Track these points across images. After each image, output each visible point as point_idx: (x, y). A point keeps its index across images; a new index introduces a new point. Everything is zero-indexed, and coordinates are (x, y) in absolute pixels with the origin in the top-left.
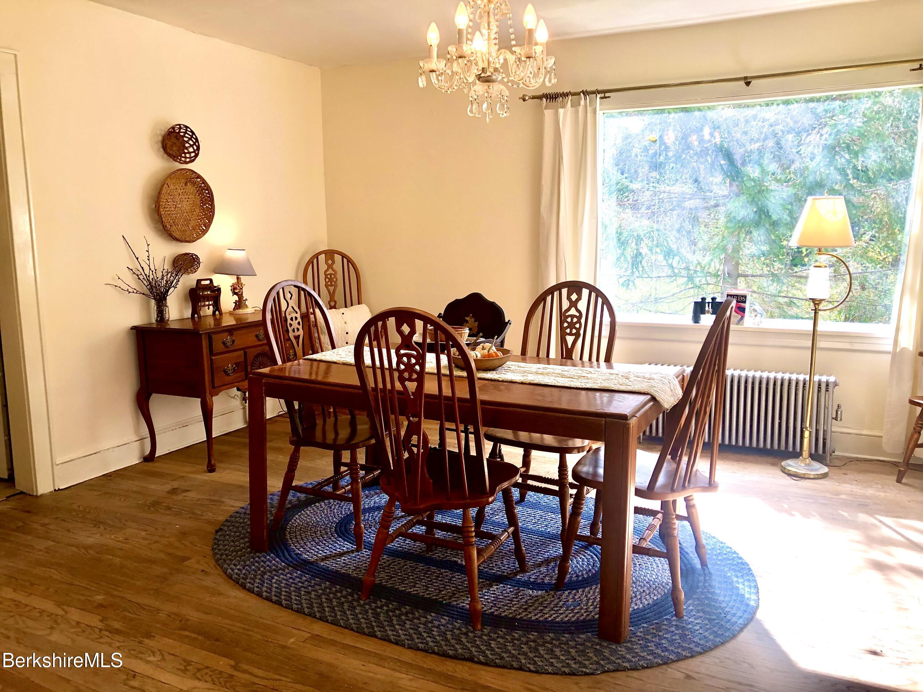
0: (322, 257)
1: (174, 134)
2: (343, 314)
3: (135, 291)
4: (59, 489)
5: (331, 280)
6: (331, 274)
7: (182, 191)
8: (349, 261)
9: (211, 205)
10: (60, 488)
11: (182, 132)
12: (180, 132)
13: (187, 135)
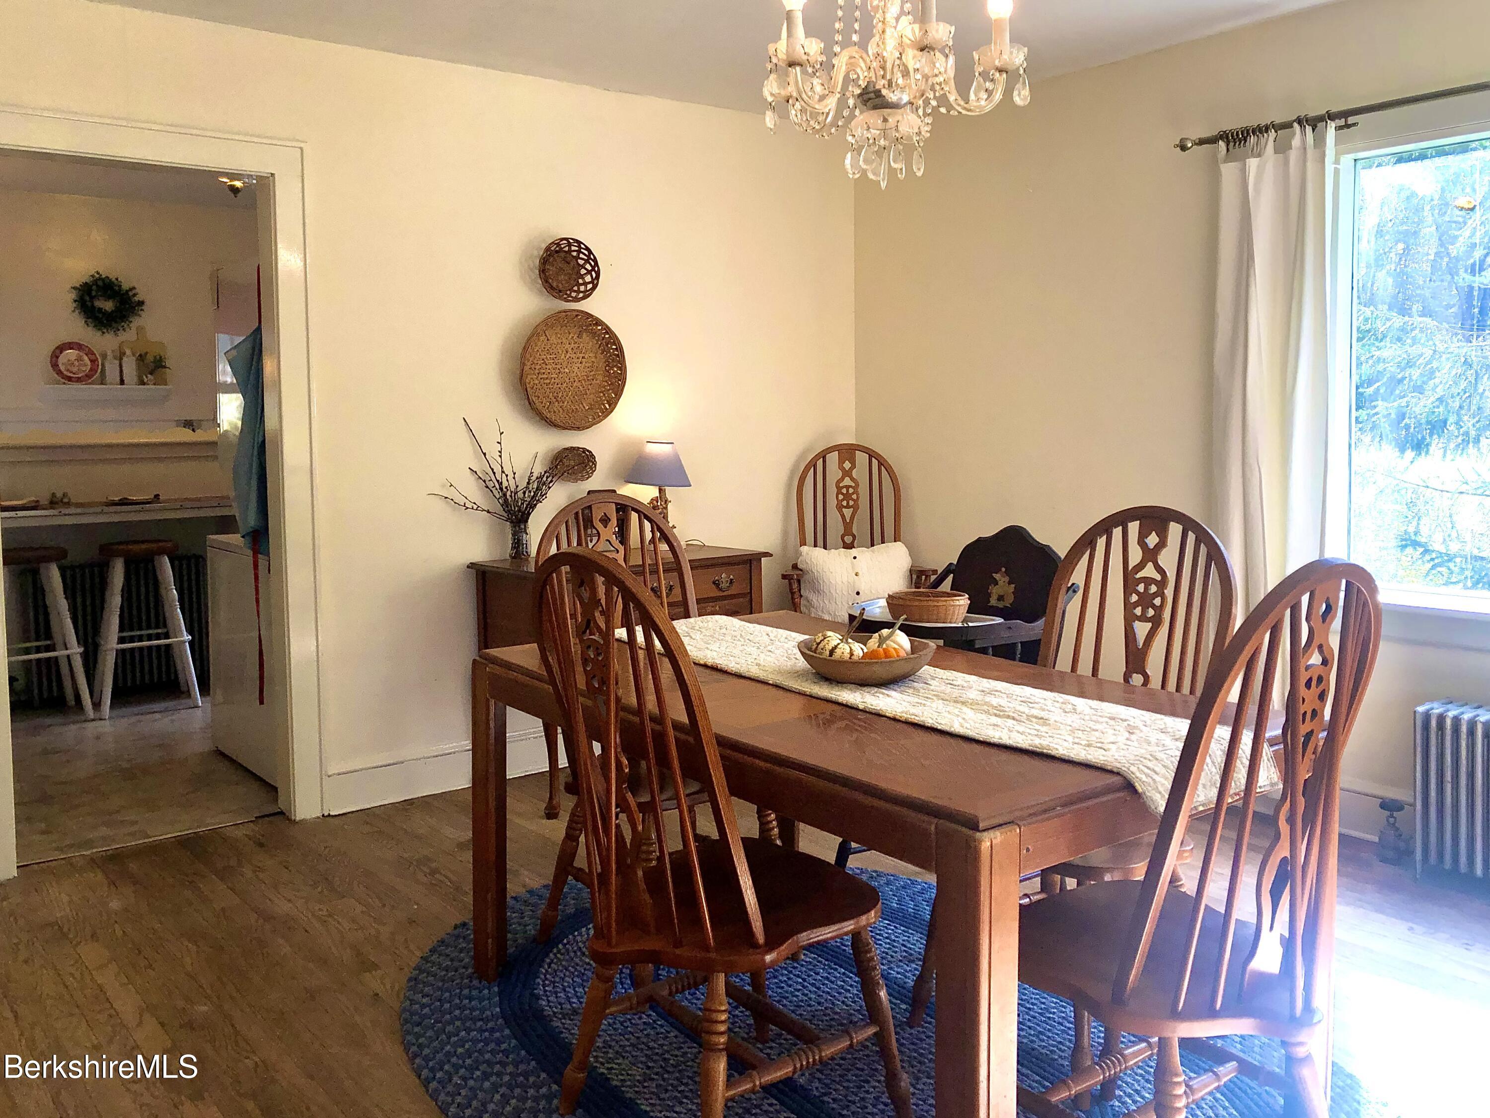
0: (833, 458)
1: (562, 254)
2: (855, 558)
3: (475, 507)
4: (329, 815)
5: (847, 497)
6: (848, 487)
7: (573, 345)
8: (882, 463)
9: (621, 369)
10: (332, 813)
11: (574, 251)
12: (570, 251)
13: (581, 256)
